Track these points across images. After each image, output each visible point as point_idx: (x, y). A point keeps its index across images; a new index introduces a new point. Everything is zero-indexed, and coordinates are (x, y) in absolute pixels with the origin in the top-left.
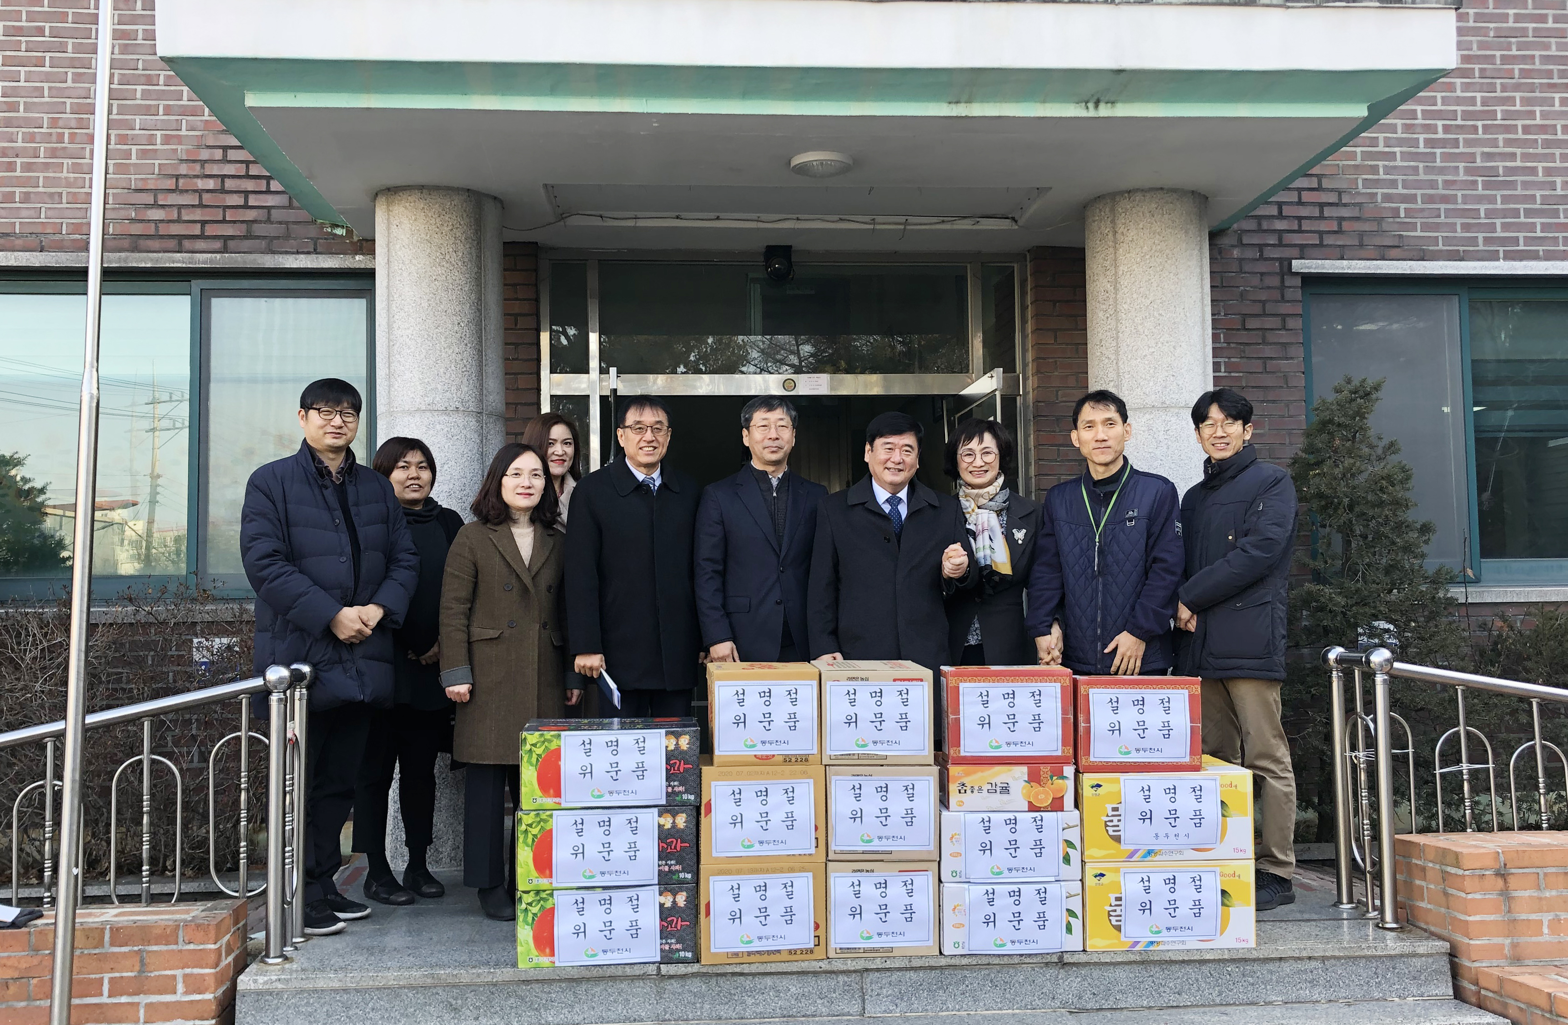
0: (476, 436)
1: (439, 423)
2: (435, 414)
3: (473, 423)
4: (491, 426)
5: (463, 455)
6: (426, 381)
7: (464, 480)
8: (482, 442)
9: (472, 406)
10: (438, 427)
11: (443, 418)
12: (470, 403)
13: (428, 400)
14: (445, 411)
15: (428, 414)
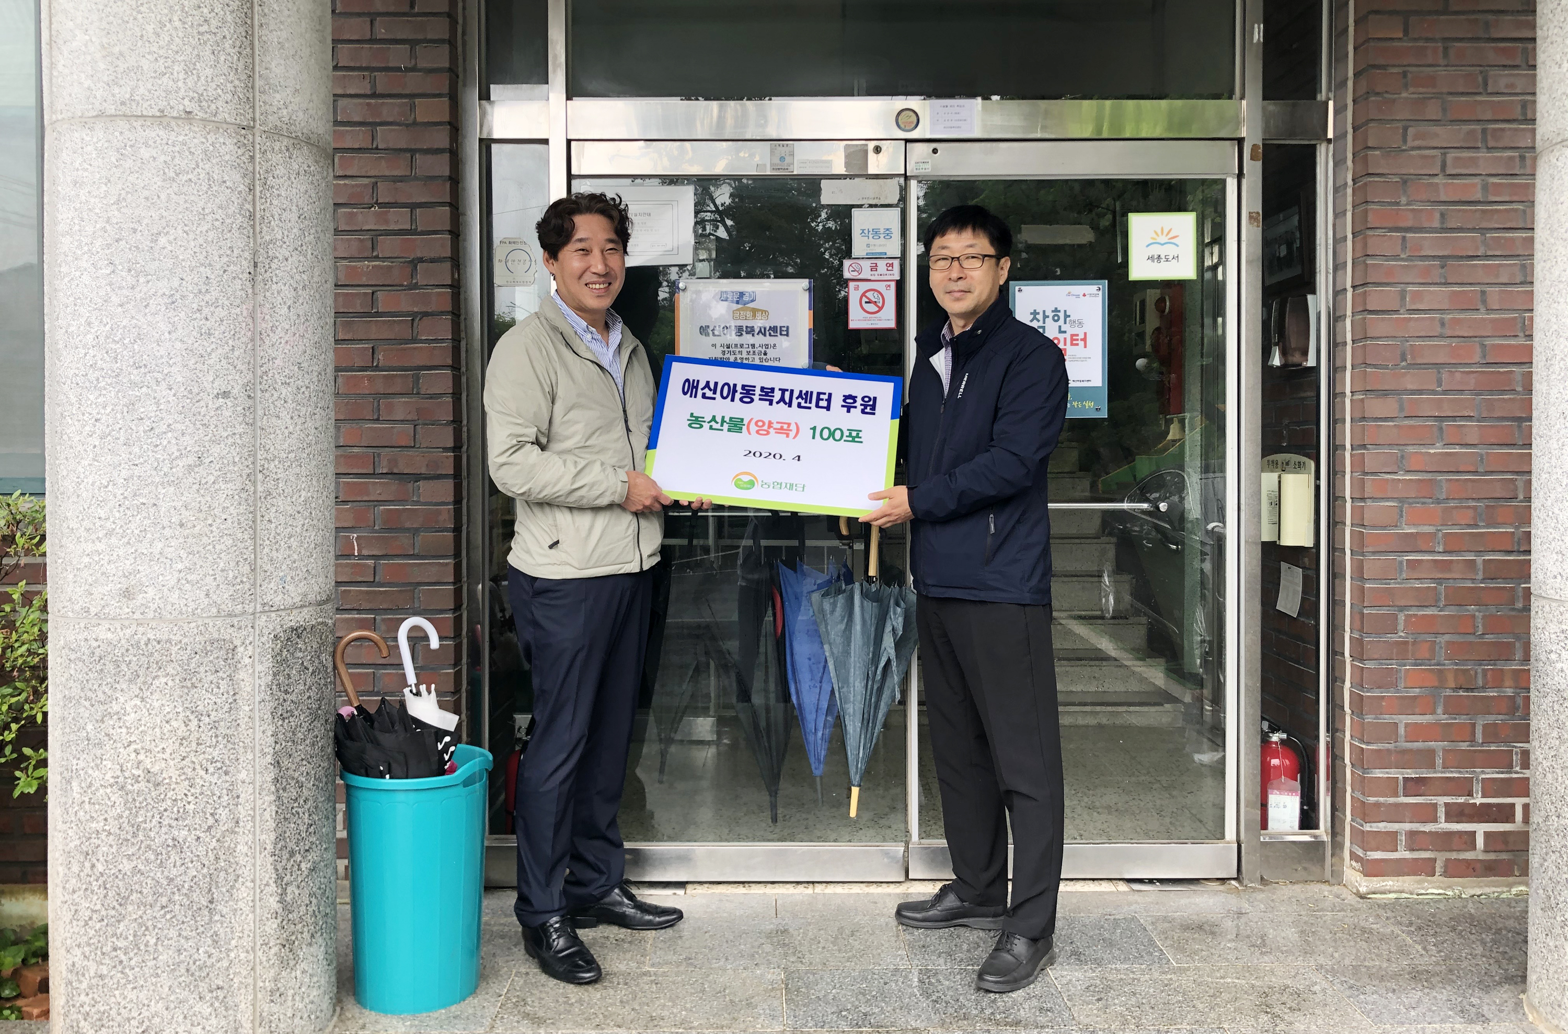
0: (237, 177)
1: (147, 145)
2: (138, 124)
3: (227, 147)
4: (276, 158)
5: (203, 216)
6: (116, 50)
7: (204, 271)
8: (251, 189)
9: (226, 113)
10: (145, 153)
11: (155, 133)
12: (220, 103)
13: (123, 93)
14: (161, 118)
15: (122, 124)
